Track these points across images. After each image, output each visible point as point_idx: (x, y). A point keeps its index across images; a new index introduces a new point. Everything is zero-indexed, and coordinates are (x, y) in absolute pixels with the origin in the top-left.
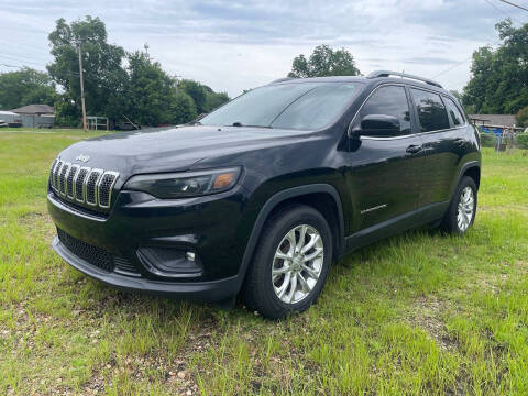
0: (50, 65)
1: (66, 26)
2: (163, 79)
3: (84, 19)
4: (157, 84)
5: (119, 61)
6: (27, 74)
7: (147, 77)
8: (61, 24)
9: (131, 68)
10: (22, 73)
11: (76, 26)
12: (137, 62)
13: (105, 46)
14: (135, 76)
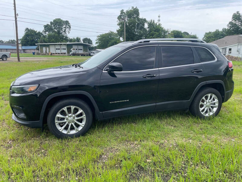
0: (118, 29)
1: (124, 12)
2: (162, 31)
3: (131, 9)
4: (159, 34)
5: (144, 25)
6: (111, 34)
7: (155, 31)
8: (122, 12)
9: (148, 28)
10: (109, 33)
11: (127, 12)
12: (151, 24)
13: (139, 19)
14: (150, 31)
